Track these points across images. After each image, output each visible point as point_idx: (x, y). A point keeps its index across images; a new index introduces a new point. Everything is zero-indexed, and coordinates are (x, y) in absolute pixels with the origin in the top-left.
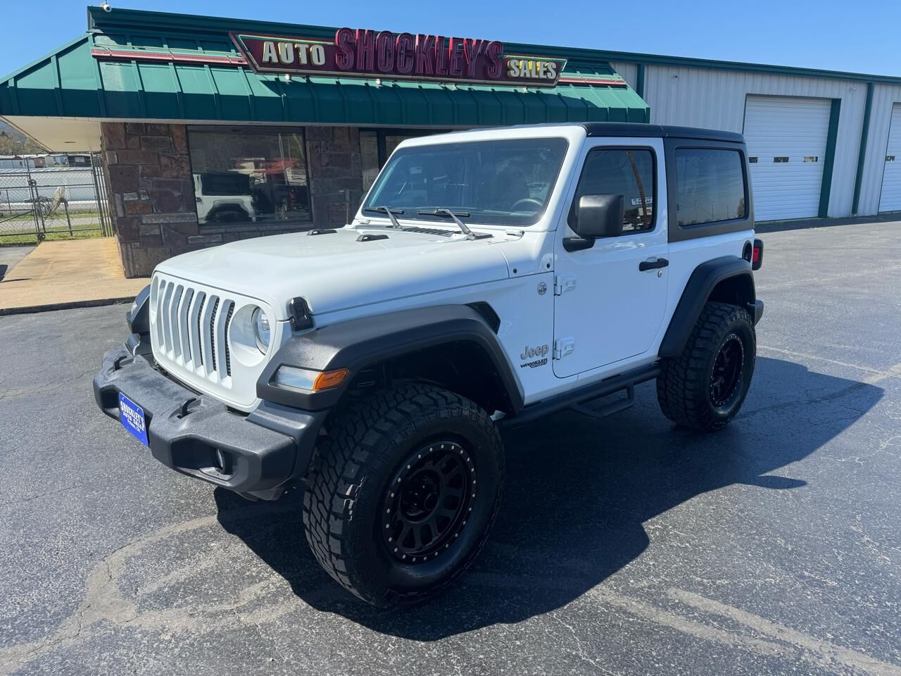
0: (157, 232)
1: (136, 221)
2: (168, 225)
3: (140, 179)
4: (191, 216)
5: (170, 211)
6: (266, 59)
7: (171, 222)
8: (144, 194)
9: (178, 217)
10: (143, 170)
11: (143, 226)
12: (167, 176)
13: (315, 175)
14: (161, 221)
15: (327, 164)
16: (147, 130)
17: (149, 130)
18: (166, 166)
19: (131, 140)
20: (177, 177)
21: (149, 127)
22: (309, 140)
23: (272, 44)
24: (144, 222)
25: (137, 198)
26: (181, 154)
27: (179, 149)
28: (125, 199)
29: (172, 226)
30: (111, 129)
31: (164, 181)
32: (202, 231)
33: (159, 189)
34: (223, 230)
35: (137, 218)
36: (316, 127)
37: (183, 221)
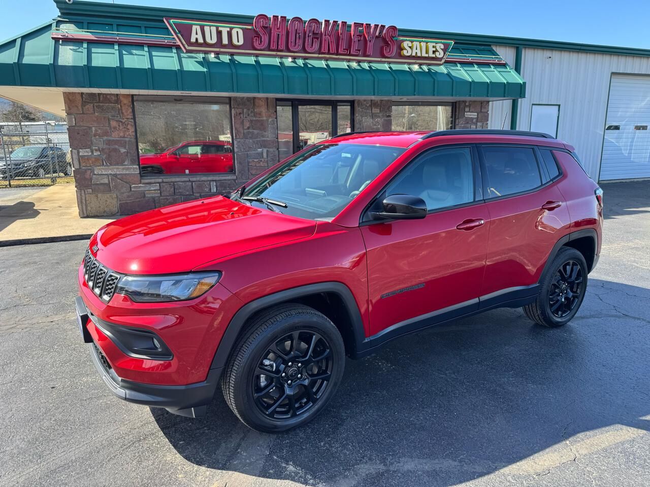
0: (106, 181)
1: (89, 172)
2: (115, 175)
3: (93, 138)
4: (134, 169)
5: (117, 164)
6: (193, 40)
7: (118, 173)
8: (96, 150)
9: (123, 169)
10: (96, 131)
11: (94, 176)
12: (115, 136)
13: (238, 137)
14: (110, 172)
15: (248, 128)
16: (99, 99)
17: (101, 99)
18: (115, 128)
19: (86, 107)
20: (124, 137)
21: (102, 96)
22: (234, 108)
23: (198, 28)
24: (96, 173)
25: (90, 154)
26: (127, 119)
27: (125, 114)
28: (81, 154)
29: (118, 177)
30: (71, 98)
31: (113, 140)
32: (143, 181)
33: (108, 147)
34: (160, 180)
35: (90, 169)
36: (239, 98)
37: (127, 172)
